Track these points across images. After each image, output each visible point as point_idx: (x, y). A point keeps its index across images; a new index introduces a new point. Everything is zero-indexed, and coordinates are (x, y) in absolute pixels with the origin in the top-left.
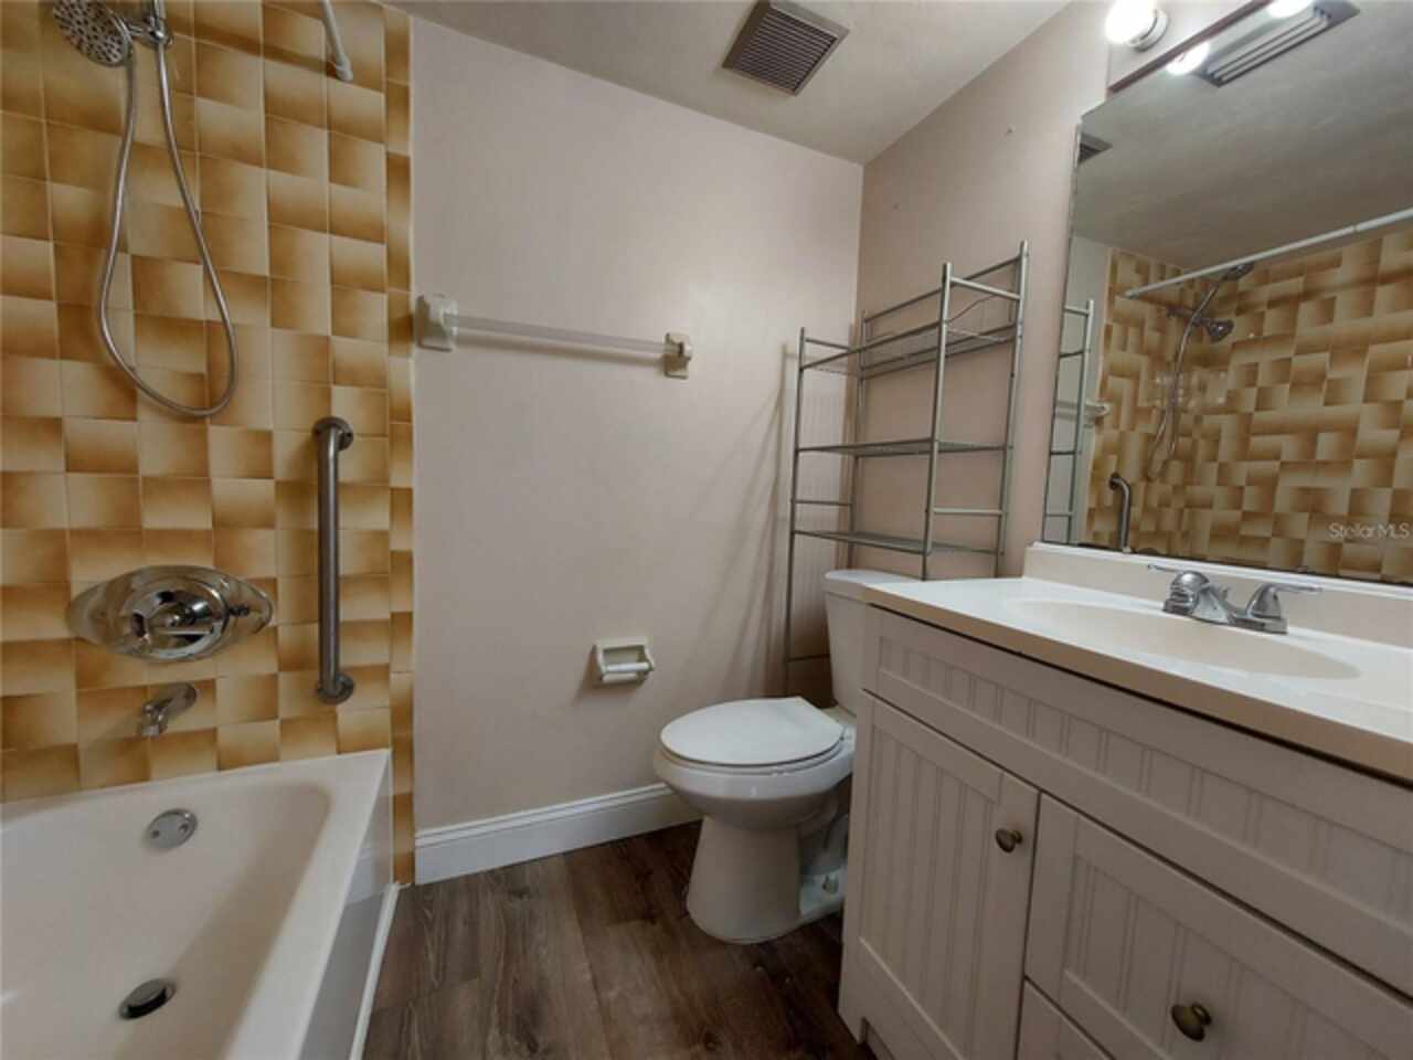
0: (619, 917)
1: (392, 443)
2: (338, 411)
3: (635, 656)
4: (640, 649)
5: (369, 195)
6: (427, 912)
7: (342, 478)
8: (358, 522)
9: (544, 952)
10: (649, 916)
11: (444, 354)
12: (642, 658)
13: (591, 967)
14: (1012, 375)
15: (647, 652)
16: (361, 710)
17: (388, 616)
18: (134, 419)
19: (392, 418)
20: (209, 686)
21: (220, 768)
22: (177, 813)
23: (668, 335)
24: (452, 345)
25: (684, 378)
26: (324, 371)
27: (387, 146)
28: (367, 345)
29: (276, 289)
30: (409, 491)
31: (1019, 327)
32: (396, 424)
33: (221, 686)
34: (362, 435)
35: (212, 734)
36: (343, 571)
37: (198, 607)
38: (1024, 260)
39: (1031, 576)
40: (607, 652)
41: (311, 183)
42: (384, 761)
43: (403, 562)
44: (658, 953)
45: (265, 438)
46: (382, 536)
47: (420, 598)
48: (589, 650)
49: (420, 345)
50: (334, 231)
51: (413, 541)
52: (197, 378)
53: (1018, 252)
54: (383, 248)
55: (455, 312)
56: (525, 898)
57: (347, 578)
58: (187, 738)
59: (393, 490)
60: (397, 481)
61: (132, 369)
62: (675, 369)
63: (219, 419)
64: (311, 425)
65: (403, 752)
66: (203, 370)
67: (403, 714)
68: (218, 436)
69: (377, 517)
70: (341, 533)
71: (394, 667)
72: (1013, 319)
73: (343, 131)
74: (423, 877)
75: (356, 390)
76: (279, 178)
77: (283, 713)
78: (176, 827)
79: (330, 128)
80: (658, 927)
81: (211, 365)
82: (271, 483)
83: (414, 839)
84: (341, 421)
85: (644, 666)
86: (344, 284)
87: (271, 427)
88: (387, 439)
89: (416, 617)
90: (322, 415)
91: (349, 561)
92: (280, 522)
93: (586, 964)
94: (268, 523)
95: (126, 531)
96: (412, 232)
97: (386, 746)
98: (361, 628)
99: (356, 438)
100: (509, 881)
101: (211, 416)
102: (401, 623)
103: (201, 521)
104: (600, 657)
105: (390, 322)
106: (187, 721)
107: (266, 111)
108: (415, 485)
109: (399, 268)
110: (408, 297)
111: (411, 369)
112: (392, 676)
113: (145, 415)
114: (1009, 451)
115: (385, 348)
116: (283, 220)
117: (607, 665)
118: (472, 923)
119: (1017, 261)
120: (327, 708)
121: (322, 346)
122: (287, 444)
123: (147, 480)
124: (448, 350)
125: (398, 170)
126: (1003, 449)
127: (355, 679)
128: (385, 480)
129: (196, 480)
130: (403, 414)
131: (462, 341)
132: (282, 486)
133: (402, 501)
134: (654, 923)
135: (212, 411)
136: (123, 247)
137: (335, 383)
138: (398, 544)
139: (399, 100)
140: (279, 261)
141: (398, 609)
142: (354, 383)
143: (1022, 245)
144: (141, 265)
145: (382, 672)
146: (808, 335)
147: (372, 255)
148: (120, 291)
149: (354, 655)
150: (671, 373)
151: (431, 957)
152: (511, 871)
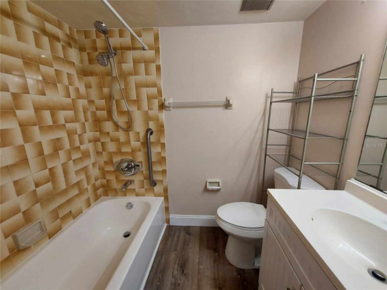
0: (209, 248)
1: (161, 133)
2: (150, 127)
3: (217, 184)
4: (218, 183)
5: (153, 77)
6: (171, 232)
7: (151, 141)
8: (155, 150)
9: (190, 250)
10: (215, 250)
11: (170, 111)
12: (219, 186)
13: (199, 258)
14: (350, 111)
15: (220, 184)
16: (158, 189)
17: (162, 170)
18: (118, 131)
19: (160, 127)
20: (133, 181)
21: (136, 196)
22: (130, 203)
23: (226, 98)
24: (171, 109)
25: (232, 109)
26: (147, 118)
27: (156, 63)
28: (155, 112)
29: (137, 102)
30: (164, 143)
31: (356, 91)
32: (161, 128)
33: (135, 181)
34: (155, 131)
35: (134, 189)
36: (153, 160)
37: (130, 166)
38: (362, 62)
39: (347, 191)
40: (209, 182)
41: (142, 77)
42: (162, 200)
43: (164, 159)
44: (215, 261)
45: (138, 133)
46: (160, 153)
47: (168, 166)
48: (205, 182)
49: (165, 110)
50: (147, 87)
51: (166, 154)
52: (127, 122)
53: (359, 59)
54: (156, 88)
55: (172, 102)
56: (190, 236)
57: (153, 162)
58: (131, 190)
59: (161, 143)
60: (162, 142)
61: (117, 122)
62: (228, 107)
63: (131, 130)
64: (145, 130)
65: (166, 199)
66: (127, 121)
67: (166, 190)
68: (131, 133)
69: (159, 149)
70: (152, 153)
71: (164, 181)
72: (354, 88)
73: (147, 62)
74: (171, 224)
75: (153, 122)
76: (137, 77)
77: (145, 187)
78: (130, 206)
79: (145, 62)
80: (217, 254)
81: (129, 120)
82: (140, 142)
83: (169, 216)
84: (151, 129)
85: (219, 188)
86: (150, 98)
87: (139, 131)
88: (159, 132)
89: (167, 171)
90: (147, 128)
91: (154, 158)
92: (142, 150)
93: (198, 257)
94: (140, 151)
95: (119, 152)
96: (162, 83)
97: (163, 197)
98: (156, 172)
99: (154, 132)
100: (187, 230)
101: (130, 130)
102: (164, 172)
103: (129, 150)
104: (208, 184)
105: (159, 106)
106: (130, 187)
107: (133, 63)
108: (165, 142)
109: (160, 92)
110: (162, 99)
111: (163, 116)
112: (164, 183)
113: (120, 130)
114: (345, 141)
115: (158, 112)
116: (138, 86)
117: (209, 186)
118: (178, 237)
119: (358, 63)
120: (152, 187)
121: (147, 112)
122: (142, 134)
123: (122, 143)
124: (170, 110)
125: (158, 68)
126: (344, 139)
127: (157, 182)
128: (160, 141)
129: (128, 142)
130: (162, 126)
131: (174, 107)
132: (141, 143)
133: (163, 145)
134: (216, 253)
135: (130, 129)
136: (114, 99)
137: (149, 121)
138: (163, 155)
139: (157, 51)
140: (138, 96)
141: (164, 169)
142: (153, 120)
143: (361, 56)
144: (117, 101)
145: (162, 181)
146: (274, 91)
147: (154, 90)
148: (114, 108)
149: (156, 177)
150: (227, 108)
151: (169, 243)
152: (189, 227)
